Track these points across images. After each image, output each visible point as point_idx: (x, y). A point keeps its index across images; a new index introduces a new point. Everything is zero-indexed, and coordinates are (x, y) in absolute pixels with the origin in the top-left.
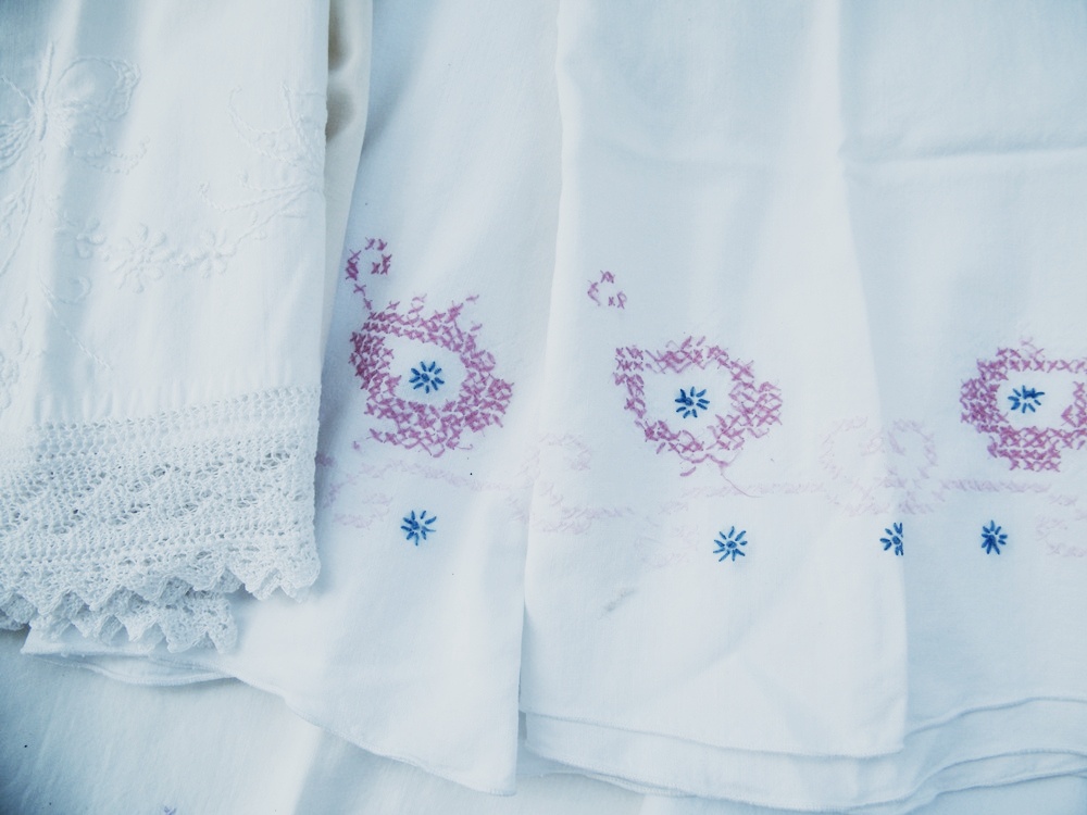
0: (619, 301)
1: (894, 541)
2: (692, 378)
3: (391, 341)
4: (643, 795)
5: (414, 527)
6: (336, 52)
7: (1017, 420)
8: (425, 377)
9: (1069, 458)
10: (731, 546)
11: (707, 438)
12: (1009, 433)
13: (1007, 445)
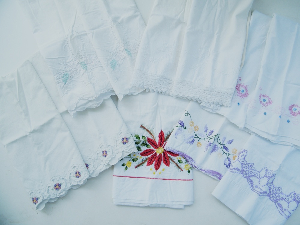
0: (261, 89)
1: (280, 117)
2: (265, 98)
3: (240, 87)
4: (251, 134)
5: (238, 104)
6: (242, 59)
7: (294, 111)
8: (243, 91)
9: (298, 116)
10: (265, 114)
11: (265, 104)
12: (292, 112)
13: (292, 113)
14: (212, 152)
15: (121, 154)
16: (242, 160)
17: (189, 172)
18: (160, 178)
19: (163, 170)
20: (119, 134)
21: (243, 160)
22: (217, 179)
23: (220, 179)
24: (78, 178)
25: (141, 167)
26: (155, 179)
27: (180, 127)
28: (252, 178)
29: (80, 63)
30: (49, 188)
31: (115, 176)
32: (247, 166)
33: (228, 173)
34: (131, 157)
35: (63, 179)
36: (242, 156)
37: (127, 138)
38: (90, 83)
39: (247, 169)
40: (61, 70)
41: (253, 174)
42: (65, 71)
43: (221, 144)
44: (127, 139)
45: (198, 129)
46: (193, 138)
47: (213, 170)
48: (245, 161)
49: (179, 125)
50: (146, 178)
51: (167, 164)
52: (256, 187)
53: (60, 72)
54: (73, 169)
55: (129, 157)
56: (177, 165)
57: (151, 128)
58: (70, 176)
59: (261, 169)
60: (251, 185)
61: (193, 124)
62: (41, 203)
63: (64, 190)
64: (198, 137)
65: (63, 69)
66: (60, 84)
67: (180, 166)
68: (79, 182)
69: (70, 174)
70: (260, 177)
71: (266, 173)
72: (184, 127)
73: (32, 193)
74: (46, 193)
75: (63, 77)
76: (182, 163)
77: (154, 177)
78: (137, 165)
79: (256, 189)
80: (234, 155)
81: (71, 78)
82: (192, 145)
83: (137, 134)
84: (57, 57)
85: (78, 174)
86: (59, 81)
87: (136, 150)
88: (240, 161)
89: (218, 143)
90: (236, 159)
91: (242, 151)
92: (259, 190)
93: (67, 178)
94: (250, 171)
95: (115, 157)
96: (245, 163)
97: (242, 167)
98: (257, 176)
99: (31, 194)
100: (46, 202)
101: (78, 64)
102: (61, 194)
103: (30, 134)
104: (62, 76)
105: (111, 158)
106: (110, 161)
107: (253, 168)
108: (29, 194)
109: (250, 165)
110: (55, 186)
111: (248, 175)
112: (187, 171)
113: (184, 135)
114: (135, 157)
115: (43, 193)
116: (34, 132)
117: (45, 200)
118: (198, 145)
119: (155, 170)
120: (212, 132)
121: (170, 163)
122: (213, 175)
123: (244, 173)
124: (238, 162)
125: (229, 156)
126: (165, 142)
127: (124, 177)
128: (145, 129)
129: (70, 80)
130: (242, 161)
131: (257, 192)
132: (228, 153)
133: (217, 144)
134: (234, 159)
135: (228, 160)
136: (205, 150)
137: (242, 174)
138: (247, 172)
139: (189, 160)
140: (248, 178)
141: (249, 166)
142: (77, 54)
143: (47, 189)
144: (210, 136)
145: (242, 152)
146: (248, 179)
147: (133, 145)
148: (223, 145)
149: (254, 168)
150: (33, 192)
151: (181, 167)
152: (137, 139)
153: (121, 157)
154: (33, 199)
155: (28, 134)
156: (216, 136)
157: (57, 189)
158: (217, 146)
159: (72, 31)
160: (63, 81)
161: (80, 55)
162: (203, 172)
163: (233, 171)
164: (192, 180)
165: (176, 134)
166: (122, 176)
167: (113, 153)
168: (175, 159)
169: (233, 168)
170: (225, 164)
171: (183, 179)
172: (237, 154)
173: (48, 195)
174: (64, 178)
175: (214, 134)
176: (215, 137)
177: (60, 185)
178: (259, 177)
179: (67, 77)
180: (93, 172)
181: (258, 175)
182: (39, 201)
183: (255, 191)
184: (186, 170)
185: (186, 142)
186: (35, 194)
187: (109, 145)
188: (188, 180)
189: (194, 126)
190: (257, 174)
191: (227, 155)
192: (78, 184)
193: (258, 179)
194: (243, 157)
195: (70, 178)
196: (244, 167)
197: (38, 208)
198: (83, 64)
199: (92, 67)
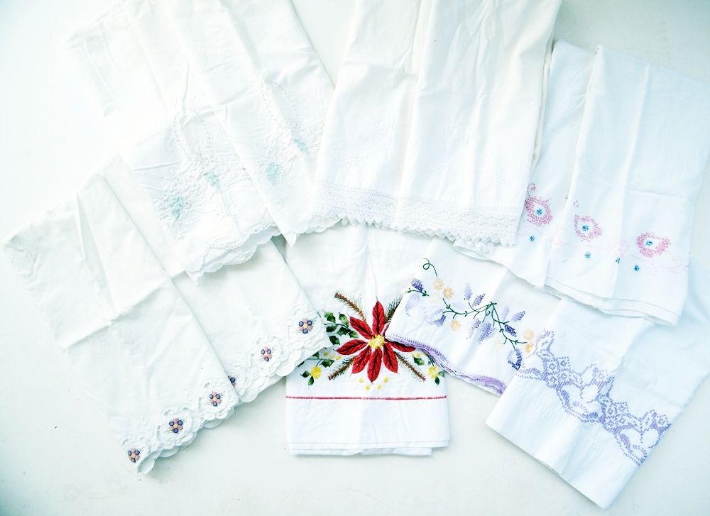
0: (577, 206)
1: (618, 261)
2: (586, 224)
3: (534, 203)
4: (560, 299)
5: (532, 238)
6: (535, 145)
7: (647, 247)
8: (539, 212)
9: (656, 256)
10: (588, 256)
11: (587, 236)
12: (644, 249)
13: (643, 251)
14: (482, 339)
15: (300, 352)
16: (543, 353)
17: (437, 381)
18: (381, 397)
19: (386, 381)
20: (293, 313)
21: (546, 352)
22: (495, 392)
23: (501, 392)
24: (216, 405)
25: (340, 377)
26: (371, 399)
27: (416, 292)
28: (565, 388)
29: (205, 175)
30: (160, 430)
31: (290, 398)
32: (555, 363)
33: (516, 378)
34: (320, 358)
35: (185, 409)
36: (543, 344)
37: (309, 321)
38: (228, 216)
39: (556, 370)
40: (166, 191)
41: (567, 380)
42: (175, 192)
43: (499, 322)
44: (310, 323)
45: (451, 295)
46: (441, 314)
47: (486, 376)
48: (549, 354)
49: (413, 288)
50: (352, 398)
51: (393, 367)
52: (575, 404)
53: (165, 196)
54: (205, 389)
55: (315, 357)
56: (413, 369)
57: (356, 297)
58: (200, 404)
59: (584, 368)
60: (564, 401)
61: (442, 285)
62: (146, 459)
63: (190, 432)
64: (453, 311)
65: (171, 189)
66: (167, 219)
67: (418, 371)
68: (218, 414)
69: (200, 399)
70: (583, 384)
71: (594, 375)
72: (424, 292)
73: (127, 440)
74: (154, 439)
75: (172, 206)
76: (422, 364)
77: (369, 394)
78: (332, 373)
79: (574, 408)
80: (528, 343)
81: (188, 206)
82: (442, 328)
83: (329, 311)
84: (157, 165)
85: (215, 399)
86: (165, 214)
87: (329, 344)
88: (539, 353)
89: (494, 320)
90: (533, 350)
91: (543, 333)
92: (582, 411)
93: (194, 407)
94: (561, 373)
95: (287, 360)
96: (551, 358)
97: (545, 367)
98: (576, 383)
99: (124, 443)
100: (156, 456)
101: (200, 176)
102: (185, 440)
103: (113, 325)
104: (171, 202)
105: (279, 363)
106: (278, 368)
107: (566, 367)
108: (121, 443)
109: (560, 361)
110: (172, 424)
111: (557, 382)
112: (435, 379)
113: (425, 308)
114: (327, 358)
115: (149, 440)
116: (121, 318)
117: (154, 453)
118: (452, 326)
119: (369, 380)
120: (481, 298)
121: (399, 366)
122: (487, 386)
123: (549, 379)
124: (536, 356)
125: (517, 346)
126: (386, 325)
127: (307, 398)
128: (345, 300)
129: (187, 211)
130: (544, 355)
131: (576, 414)
132: (514, 339)
133: (492, 322)
134: (528, 352)
135: (515, 353)
136: (468, 336)
137: (544, 380)
138: (555, 376)
139: (437, 358)
140: (558, 387)
141: (560, 363)
142: (197, 156)
143: (155, 433)
144: (478, 307)
145: (543, 337)
146: (557, 390)
147: (323, 334)
148: (504, 324)
149: (569, 368)
150: (129, 438)
151: (421, 372)
152: (329, 322)
153: (299, 358)
154: (130, 453)
155: (109, 324)
156: (488, 306)
157: (176, 431)
158: (492, 327)
159: (184, 108)
160: (173, 213)
161: (203, 156)
162: (467, 380)
163: (527, 375)
164: (445, 397)
165: (406, 308)
166: (303, 396)
167: (282, 353)
168: (409, 356)
169: (525, 369)
170: (509, 362)
171: (426, 397)
172: (533, 341)
173: (158, 443)
174: (186, 407)
175: (485, 302)
176: (487, 308)
177: (180, 423)
178: (579, 385)
179: (180, 205)
180: (245, 394)
181: (579, 381)
182: (143, 456)
183: (573, 412)
184: (432, 377)
185: (429, 322)
186: (133, 442)
187: (274, 337)
188: (436, 398)
189: (443, 289)
190: (576, 378)
191: (514, 343)
192: (217, 417)
193: (578, 389)
194: (547, 345)
195: (199, 407)
196: (548, 366)
197: (140, 469)
198: (210, 175)
199: (230, 181)
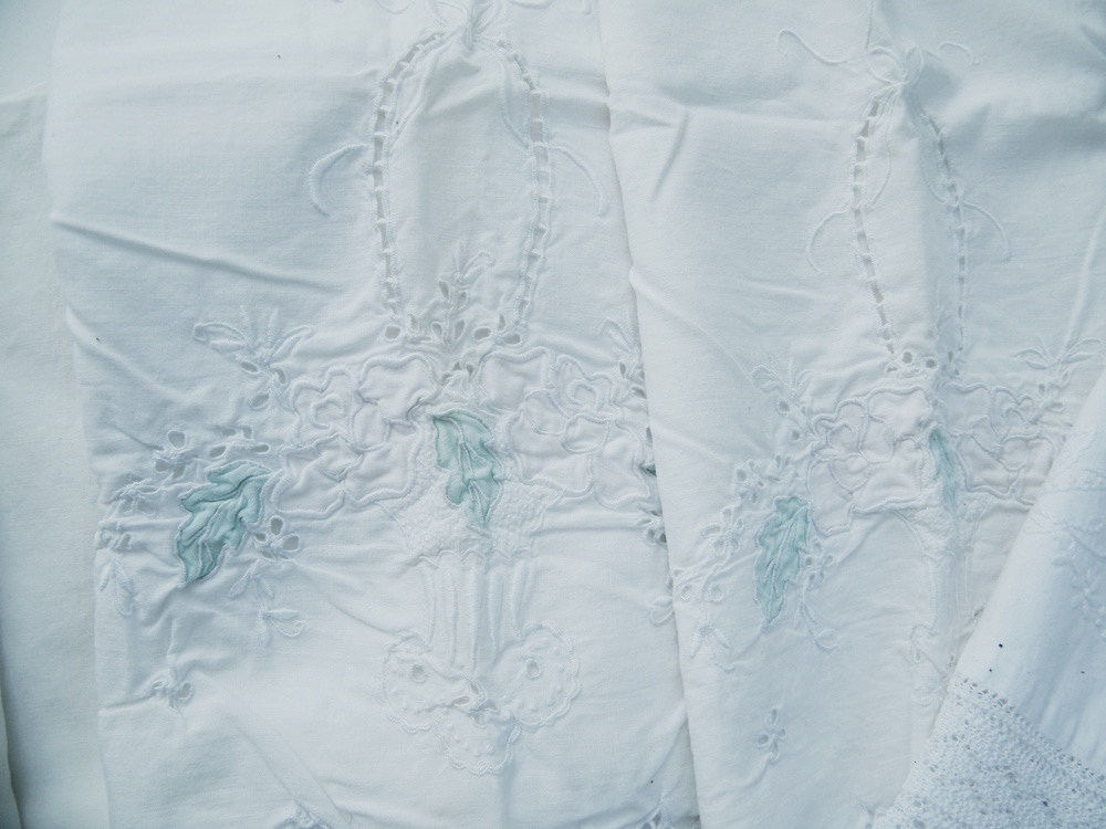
29: (435, 419)
38: (476, 714)
40: (195, 413)
42: (234, 441)
53: (177, 438)
65: (224, 418)
66: (138, 561)
75: (191, 506)
81: (277, 541)
84: (208, 253)
86: (137, 537)
101: (410, 414)
104: (193, 485)
129: (260, 559)
142: (439, 296)
159: (475, 24)
160: (181, 549)
161: (467, 316)
179: (237, 521)
198: (466, 433)
199: (555, 509)
